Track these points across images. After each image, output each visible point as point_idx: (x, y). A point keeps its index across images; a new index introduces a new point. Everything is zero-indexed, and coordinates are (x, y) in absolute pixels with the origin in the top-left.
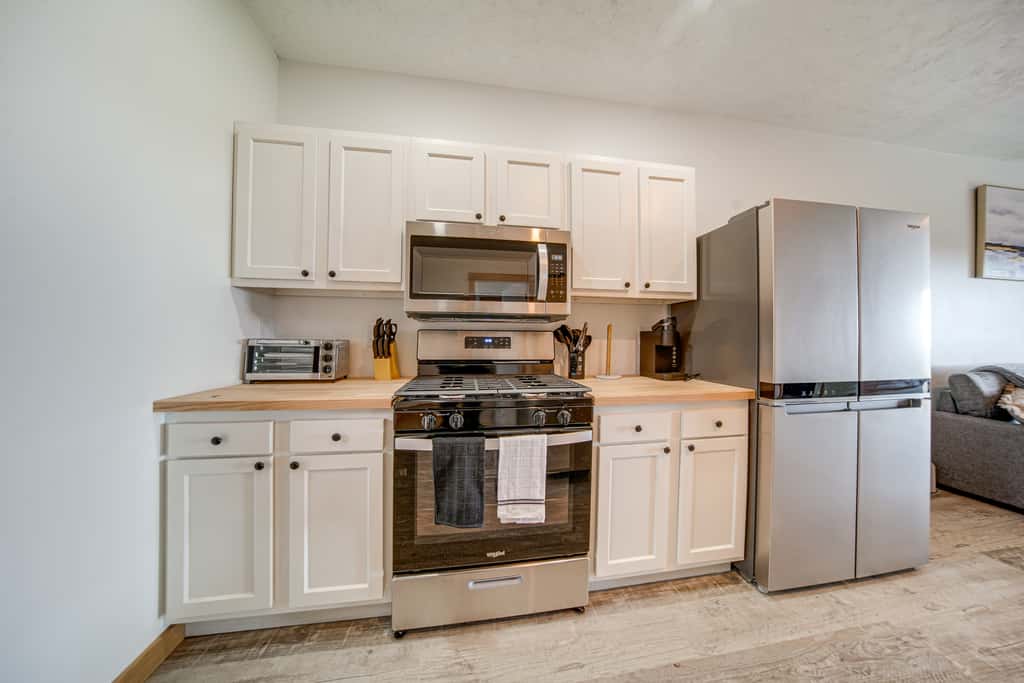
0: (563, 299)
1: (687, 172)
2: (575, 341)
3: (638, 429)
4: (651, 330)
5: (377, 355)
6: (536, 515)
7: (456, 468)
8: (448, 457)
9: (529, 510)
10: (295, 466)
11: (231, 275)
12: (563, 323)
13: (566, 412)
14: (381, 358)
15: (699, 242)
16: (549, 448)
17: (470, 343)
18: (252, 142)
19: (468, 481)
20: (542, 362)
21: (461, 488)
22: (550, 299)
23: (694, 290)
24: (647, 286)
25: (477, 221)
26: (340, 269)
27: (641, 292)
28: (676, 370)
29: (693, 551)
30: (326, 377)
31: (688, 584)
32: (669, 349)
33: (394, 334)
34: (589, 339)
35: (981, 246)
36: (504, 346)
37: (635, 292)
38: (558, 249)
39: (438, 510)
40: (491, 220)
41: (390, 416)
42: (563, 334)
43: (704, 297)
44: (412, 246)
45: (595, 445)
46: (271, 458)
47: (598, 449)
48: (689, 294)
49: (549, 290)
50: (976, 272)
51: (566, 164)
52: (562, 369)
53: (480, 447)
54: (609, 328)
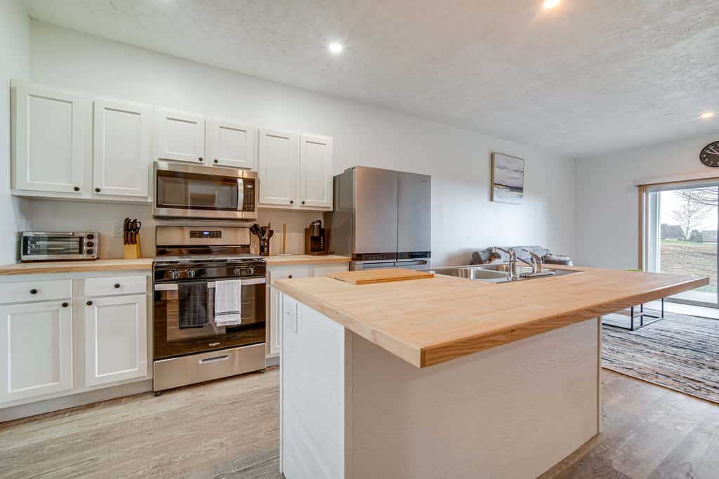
0: (253, 210)
1: (328, 139)
2: (263, 233)
3: (290, 277)
4: (309, 227)
5: (126, 242)
6: (236, 320)
7: (192, 297)
8: (187, 292)
9: (231, 317)
10: (90, 303)
11: (12, 187)
12: (255, 222)
13: (252, 269)
14: (129, 244)
15: (335, 179)
16: (242, 286)
17: (193, 234)
18: (29, 97)
19: (198, 304)
20: (243, 246)
21: (195, 306)
22: (244, 209)
23: (331, 205)
24: (303, 203)
25: (199, 162)
26: (103, 187)
27: (300, 206)
28: (323, 250)
30: (90, 257)
32: (318, 238)
33: (138, 229)
34: (271, 233)
35: (493, 185)
36: (217, 237)
37: (297, 206)
38: (251, 182)
39: (181, 321)
40: (208, 163)
41: (150, 274)
42: (255, 229)
43: (337, 209)
44: (157, 176)
45: (267, 286)
46: (72, 301)
47: (270, 288)
48: (328, 208)
49: (244, 205)
50: (492, 199)
51: (256, 130)
52: (256, 250)
53: (205, 287)
54: (284, 226)
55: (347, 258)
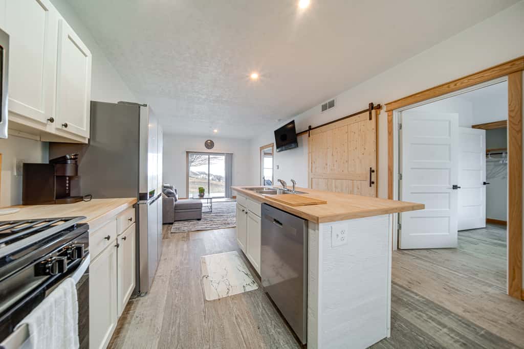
4: (48, 163)
23: (88, 137)
24: (65, 125)
27: (58, 129)
28: (68, 195)
37: (53, 128)
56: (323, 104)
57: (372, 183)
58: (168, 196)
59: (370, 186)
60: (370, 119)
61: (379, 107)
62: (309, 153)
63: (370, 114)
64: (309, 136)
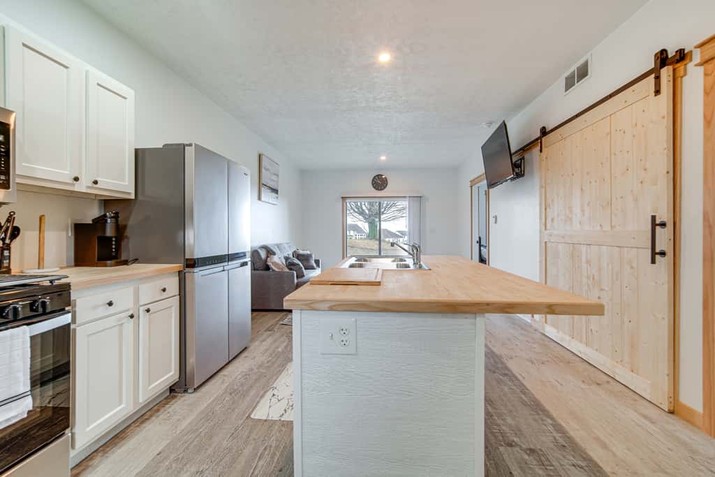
1: (130, 93)
3: (110, 304)
4: (91, 222)
9: (12, 409)
23: (132, 191)
24: (96, 182)
27: (88, 187)
28: (115, 258)
29: (151, 387)
31: (146, 417)
32: (110, 239)
34: (18, 231)
35: (261, 185)
43: (140, 198)
45: (72, 326)
47: (75, 330)
48: (129, 193)
50: (259, 199)
54: (41, 218)
55: (178, 266)
56: (567, 74)
57: (655, 254)
58: (291, 269)
59: (653, 261)
60: (657, 92)
61: (682, 56)
62: (541, 187)
63: (658, 78)
64: (541, 151)
